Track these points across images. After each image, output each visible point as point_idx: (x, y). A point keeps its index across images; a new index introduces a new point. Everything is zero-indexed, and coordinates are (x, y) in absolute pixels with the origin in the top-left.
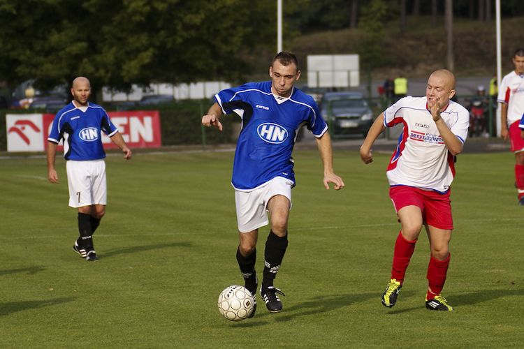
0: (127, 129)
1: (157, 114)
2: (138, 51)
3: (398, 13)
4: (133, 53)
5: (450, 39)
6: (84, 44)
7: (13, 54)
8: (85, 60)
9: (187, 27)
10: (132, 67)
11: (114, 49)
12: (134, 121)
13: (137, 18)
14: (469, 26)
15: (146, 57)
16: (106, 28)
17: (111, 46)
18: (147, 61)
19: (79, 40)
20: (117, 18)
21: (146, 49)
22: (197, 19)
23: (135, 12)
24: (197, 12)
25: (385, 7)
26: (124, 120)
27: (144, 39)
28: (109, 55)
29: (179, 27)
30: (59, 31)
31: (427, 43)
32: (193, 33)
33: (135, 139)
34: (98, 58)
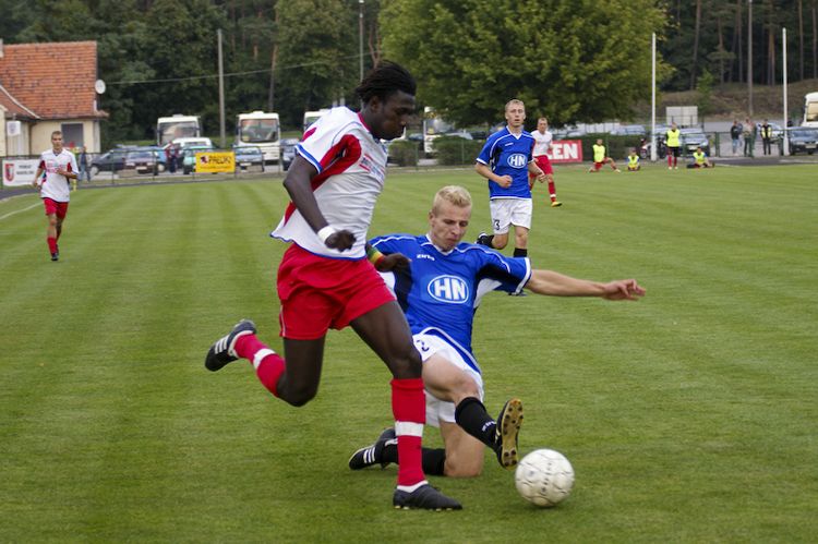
0: (562, 151)
1: (580, 142)
2: (569, 104)
3: (719, 81)
4: (566, 106)
5: (750, 96)
6: (536, 101)
7: (494, 106)
8: (538, 110)
9: (598, 90)
10: (566, 114)
11: (555, 104)
12: (566, 146)
13: (571, 85)
14: (762, 89)
15: (575, 107)
16: (550, 91)
17: (553, 101)
18: (575, 111)
19: (534, 98)
20: (556, 85)
21: (574, 103)
22: (605, 85)
23: (568, 81)
24: (605, 80)
25: (712, 78)
26: (560, 146)
27: (573, 97)
28: (553, 107)
29: (594, 90)
30: (522, 92)
31: (737, 99)
32: (603, 93)
33: (567, 157)
34: (546, 109)
